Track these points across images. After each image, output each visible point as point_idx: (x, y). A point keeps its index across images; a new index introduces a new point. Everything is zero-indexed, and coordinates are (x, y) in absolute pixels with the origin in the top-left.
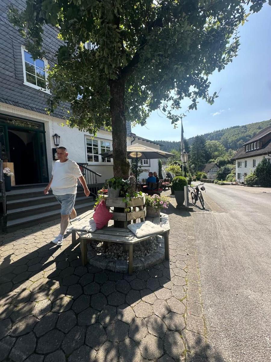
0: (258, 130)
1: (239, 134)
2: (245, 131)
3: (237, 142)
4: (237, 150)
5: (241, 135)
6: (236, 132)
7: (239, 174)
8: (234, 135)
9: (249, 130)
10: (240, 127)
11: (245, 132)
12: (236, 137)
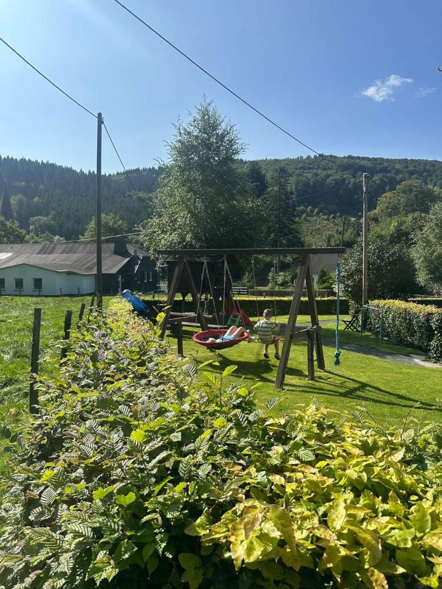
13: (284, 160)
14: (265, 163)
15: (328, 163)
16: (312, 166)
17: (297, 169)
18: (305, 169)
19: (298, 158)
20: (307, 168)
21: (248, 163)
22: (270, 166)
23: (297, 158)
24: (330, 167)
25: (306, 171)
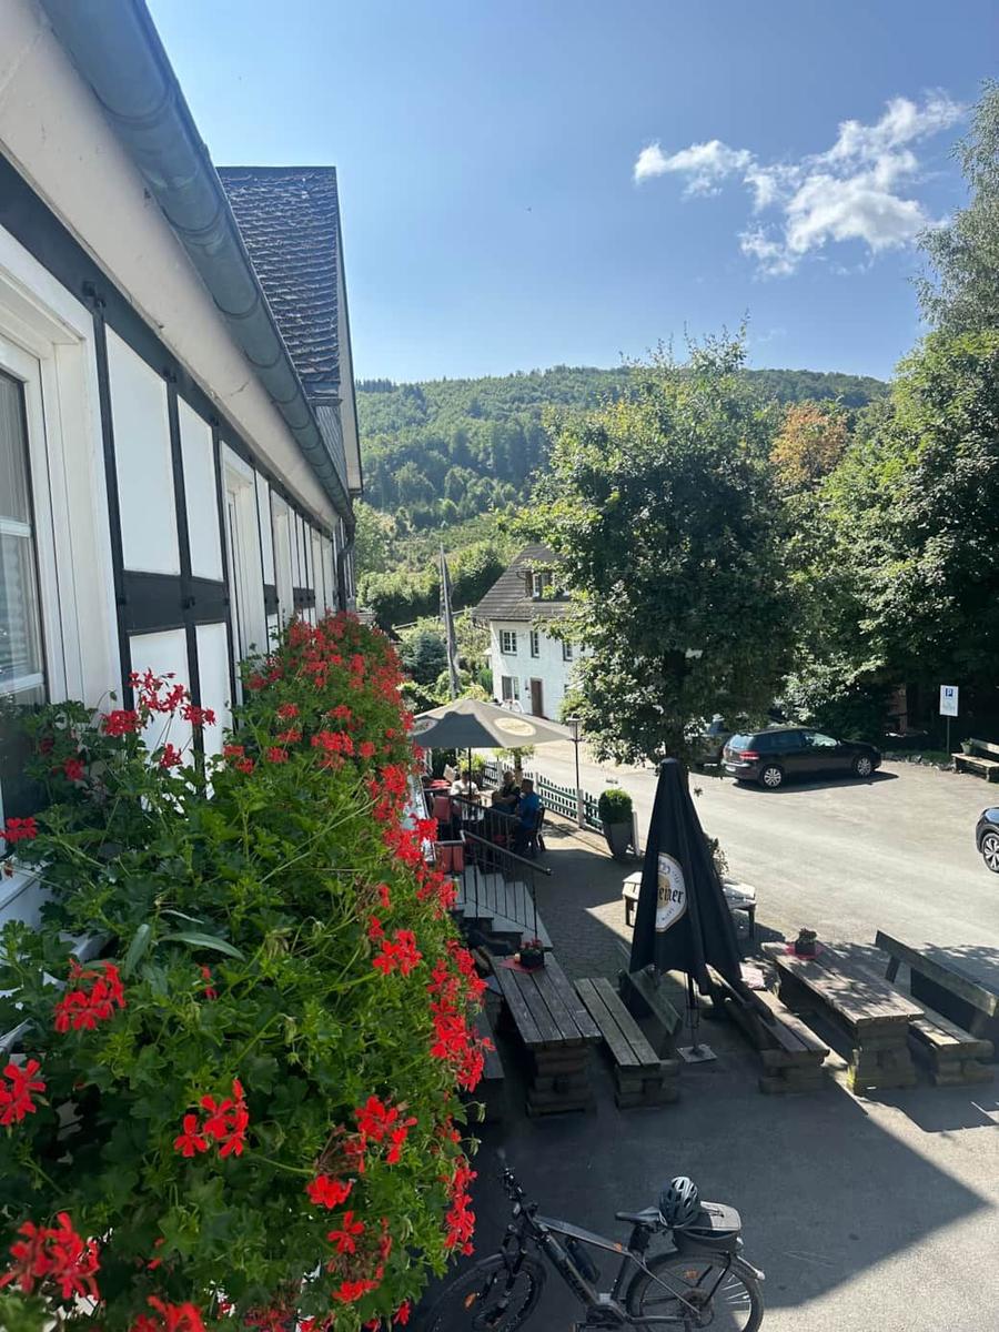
0: (469, 420)
1: (394, 427)
2: (420, 415)
3: (394, 468)
4: (394, 511)
5: (405, 438)
6: (381, 415)
7: (506, 681)
8: (373, 431)
9: (437, 412)
10: (396, 388)
11: (421, 423)
12: (384, 444)
13: (479, 382)
14: (439, 389)
15: (573, 387)
16: (538, 394)
17: (506, 402)
18: (522, 403)
19: (512, 375)
20: (527, 400)
21: (402, 390)
22: (447, 397)
23: (508, 375)
24: (576, 395)
25: (523, 406)
